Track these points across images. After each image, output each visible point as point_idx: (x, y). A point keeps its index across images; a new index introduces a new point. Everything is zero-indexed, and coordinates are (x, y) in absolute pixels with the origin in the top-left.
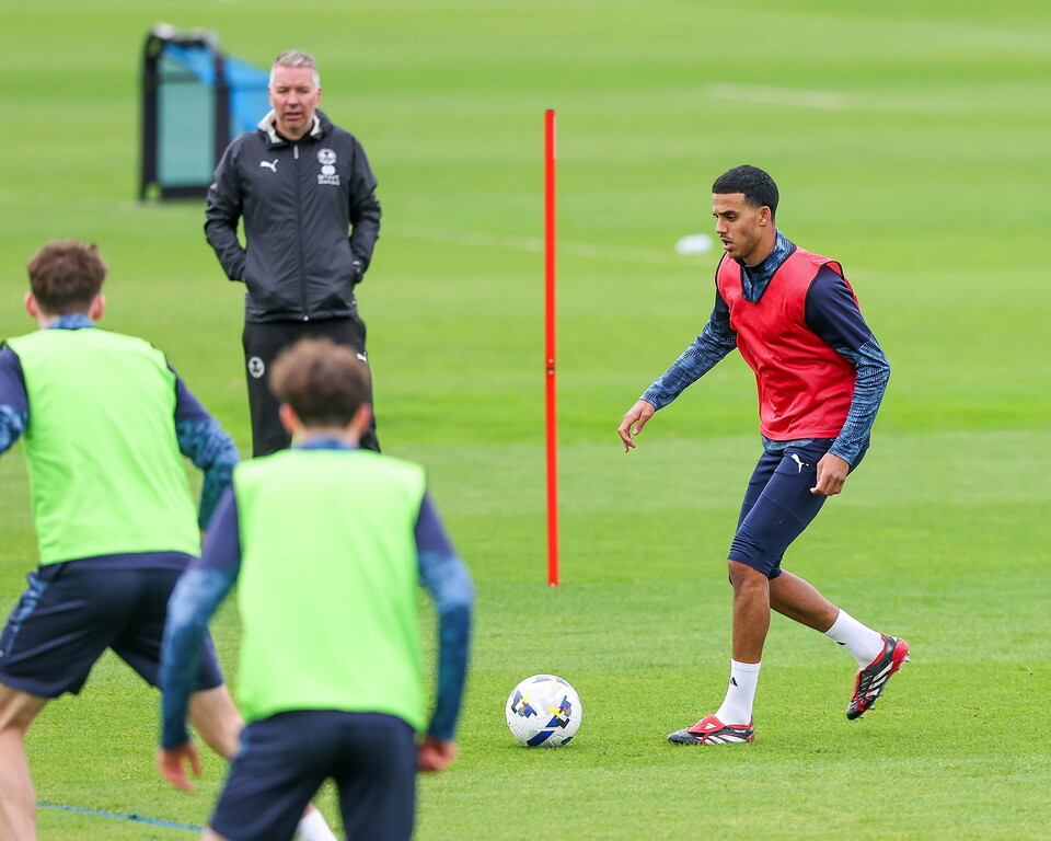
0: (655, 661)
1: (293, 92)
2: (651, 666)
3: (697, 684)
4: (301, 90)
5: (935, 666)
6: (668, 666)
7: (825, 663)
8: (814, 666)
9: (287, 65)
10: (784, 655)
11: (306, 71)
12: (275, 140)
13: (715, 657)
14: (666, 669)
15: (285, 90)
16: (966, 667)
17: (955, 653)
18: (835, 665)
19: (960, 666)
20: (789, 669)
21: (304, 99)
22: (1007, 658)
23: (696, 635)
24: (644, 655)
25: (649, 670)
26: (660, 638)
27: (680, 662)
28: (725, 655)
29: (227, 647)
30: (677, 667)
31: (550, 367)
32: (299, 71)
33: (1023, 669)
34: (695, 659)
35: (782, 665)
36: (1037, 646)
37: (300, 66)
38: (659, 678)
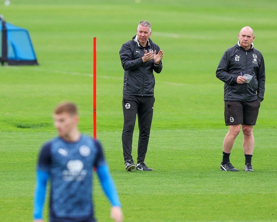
0: (123, 193)
1: (143, 33)
2: (123, 194)
3: (135, 200)
4: (145, 32)
5: (202, 195)
6: (127, 194)
7: (171, 194)
8: (168, 195)
9: (143, 25)
10: (160, 191)
11: (148, 27)
12: (139, 46)
13: (140, 192)
14: (126, 195)
15: (141, 32)
16: (211, 195)
17: (208, 192)
18: (174, 195)
19: (209, 195)
20: (161, 195)
21: (146, 35)
22: (222, 193)
23: (135, 186)
24: (120, 191)
25: (122, 195)
26: (125, 186)
27: (131, 193)
28: (143, 191)
29: (4, 188)
30: (130, 195)
31: (95, 110)
32: (146, 27)
33: (227, 196)
34: (135, 193)
35: (159, 194)
36: (231, 190)
37: (146, 26)
38: (125, 198)
